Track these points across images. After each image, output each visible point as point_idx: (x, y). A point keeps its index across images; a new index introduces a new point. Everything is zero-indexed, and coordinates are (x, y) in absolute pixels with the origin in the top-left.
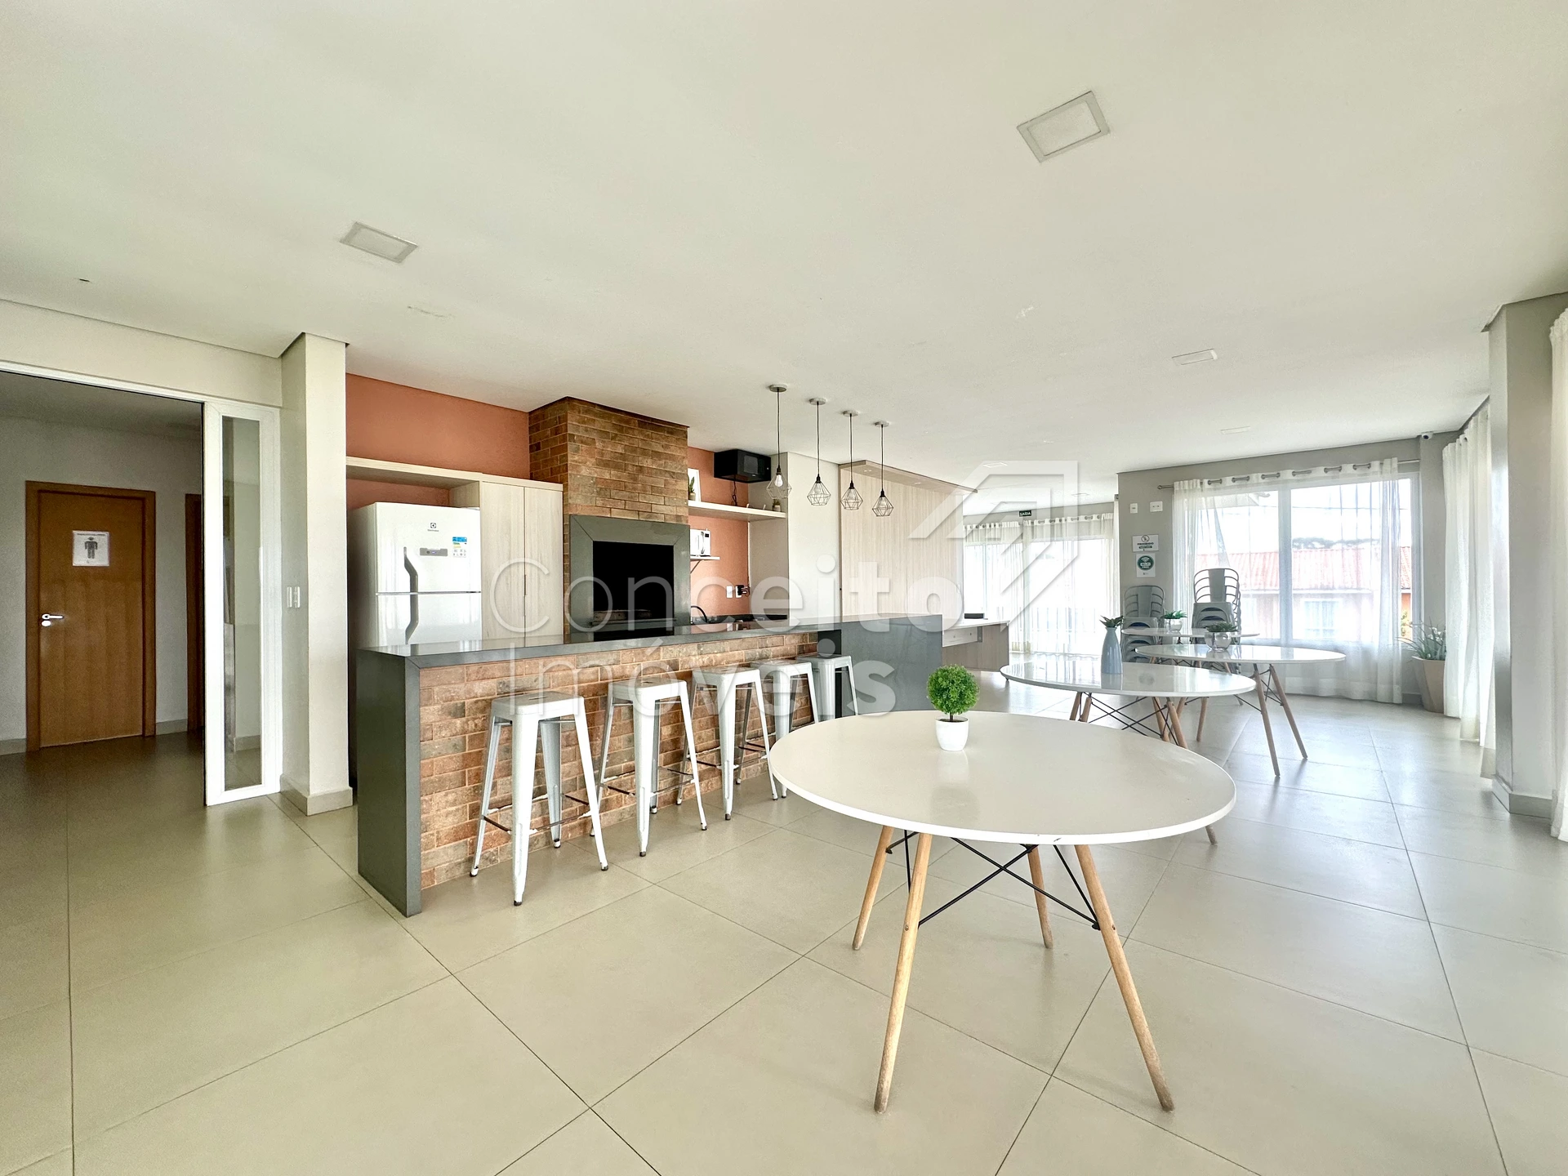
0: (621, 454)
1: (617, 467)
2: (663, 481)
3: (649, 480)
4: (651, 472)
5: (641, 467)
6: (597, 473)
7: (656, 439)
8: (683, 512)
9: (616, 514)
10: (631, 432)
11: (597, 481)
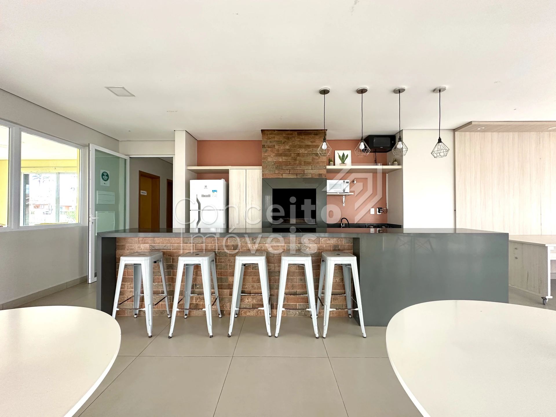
0: (288, 149)
1: (286, 155)
2: (311, 158)
3: (303, 159)
4: (304, 155)
5: (299, 153)
6: (275, 159)
7: (307, 139)
8: (324, 172)
9: (285, 176)
10: (293, 138)
11: (275, 163)
